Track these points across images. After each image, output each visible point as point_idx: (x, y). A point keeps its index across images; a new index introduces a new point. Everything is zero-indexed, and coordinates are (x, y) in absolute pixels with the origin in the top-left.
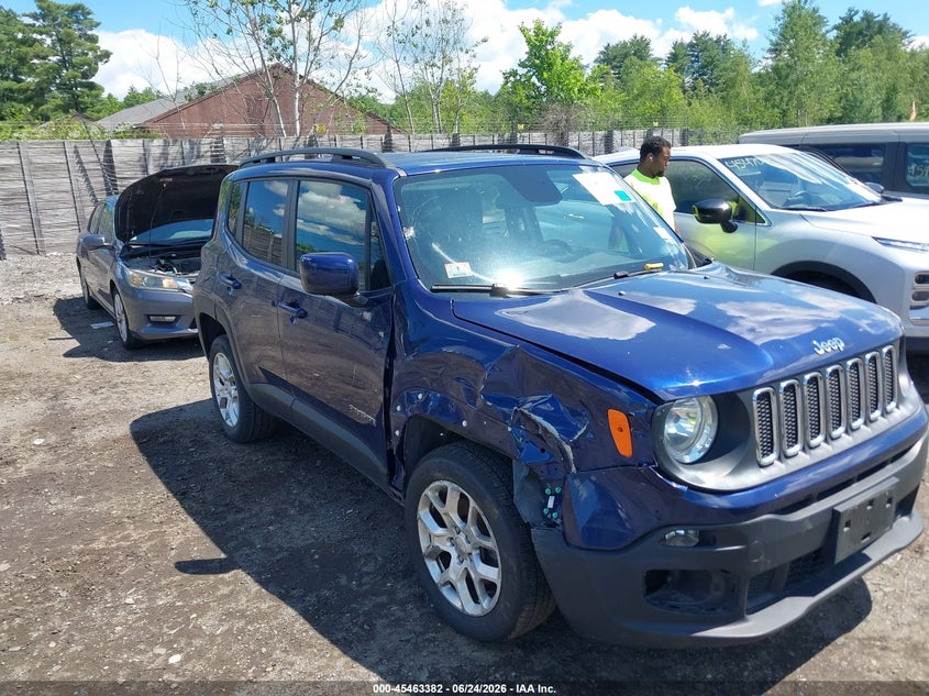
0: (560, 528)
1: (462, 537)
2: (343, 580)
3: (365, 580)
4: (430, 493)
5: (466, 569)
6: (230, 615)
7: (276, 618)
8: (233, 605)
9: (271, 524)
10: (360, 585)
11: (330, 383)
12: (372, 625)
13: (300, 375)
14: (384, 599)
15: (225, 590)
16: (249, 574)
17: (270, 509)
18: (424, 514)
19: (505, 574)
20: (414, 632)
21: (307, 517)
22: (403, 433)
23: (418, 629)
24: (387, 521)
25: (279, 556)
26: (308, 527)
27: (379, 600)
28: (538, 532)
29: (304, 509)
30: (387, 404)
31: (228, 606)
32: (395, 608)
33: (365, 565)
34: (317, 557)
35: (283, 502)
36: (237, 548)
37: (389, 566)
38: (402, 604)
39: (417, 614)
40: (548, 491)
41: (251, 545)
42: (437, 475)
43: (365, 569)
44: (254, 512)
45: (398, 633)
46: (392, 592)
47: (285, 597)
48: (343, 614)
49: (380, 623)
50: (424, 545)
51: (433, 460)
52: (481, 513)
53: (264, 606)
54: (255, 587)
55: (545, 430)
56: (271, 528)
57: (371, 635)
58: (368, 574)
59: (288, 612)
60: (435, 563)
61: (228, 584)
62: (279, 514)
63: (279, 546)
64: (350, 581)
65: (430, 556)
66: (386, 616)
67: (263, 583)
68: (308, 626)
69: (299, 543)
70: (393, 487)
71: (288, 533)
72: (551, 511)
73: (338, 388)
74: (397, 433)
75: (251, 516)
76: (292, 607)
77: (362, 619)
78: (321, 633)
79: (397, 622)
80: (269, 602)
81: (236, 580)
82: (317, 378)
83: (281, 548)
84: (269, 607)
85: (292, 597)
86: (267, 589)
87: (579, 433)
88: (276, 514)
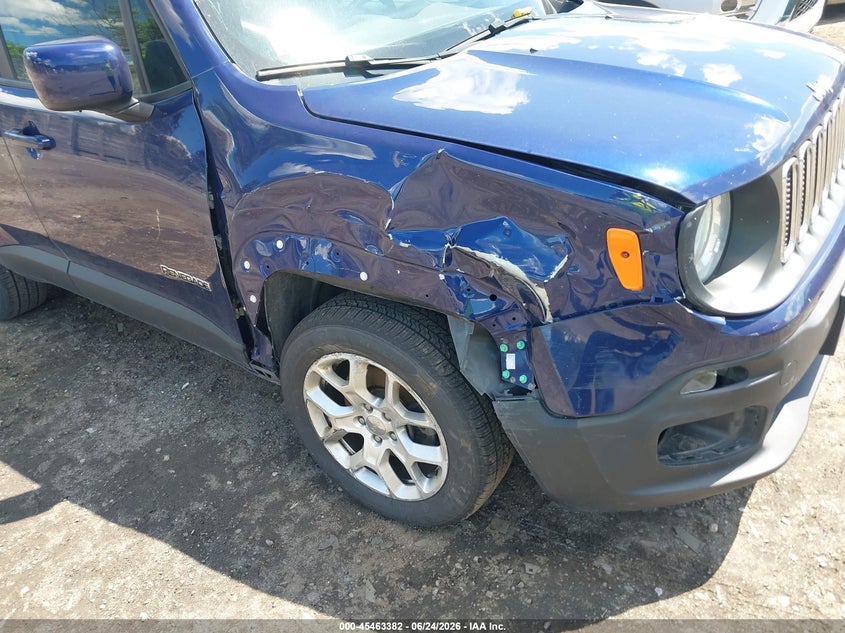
0: (534, 394)
1: (376, 415)
2: (213, 482)
3: (242, 475)
4: (321, 369)
5: (389, 451)
6: (75, 574)
7: (144, 562)
8: (76, 558)
9: (89, 425)
10: (237, 483)
11: (99, 224)
12: (275, 537)
13: (57, 220)
14: (276, 495)
15: (55, 539)
16: (82, 505)
17: (79, 404)
18: (314, 395)
19: (453, 455)
20: (333, 533)
21: (133, 405)
22: (262, 298)
23: (336, 526)
24: (240, 387)
25: (116, 468)
26: (139, 418)
27: (270, 499)
28: (505, 405)
29: (125, 394)
30: (226, 261)
31: (69, 562)
32: (295, 505)
33: (234, 453)
34: (166, 458)
35: (94, 391)
36: (53, 471)
37: (265, 448)
38: (302, 496)
39: (325, 506)
40: (503, 348)
41: (71, 461)
42: (329, 347)
43: (236, 460)
44: (59, 413)
45: (313, 540)
46: (282, 484)
47: (144, 527)
48: (233, 530)
49: (283, 531)
50: (320, 429)
51: (318, 329)
52: (407, 387)
53: (121, 548)
54: (98, 523)
55: (501, 270)
56: (90, 430)
57: (279, 552)
58: (241, 465)
59: (158, 550)
60: (339, 445)
61: (57, 527)
62: (95, 409)
63: (110, 454)
64: (223, 481)
65: (332, 440)
66: (289, 519)
67: (108, 514)
68: (191, 562)
69: (136, 443)
70: (255, 363)
71: (115, 432)
72: (515, 373)
73: (110, 228)
74: (253, 299)
75: (57, 420)
76: (160, 539)
77: (258, 531)
78: (215, 567)
79: (305, 525)
80: (125, 541)
81: (66, 520)
82: (80, 221)
83: (115, 458)
84: (129, 548)
85: (155, 524)
86: (115, 522)
87: (558, 268)
88: (89, 408)
